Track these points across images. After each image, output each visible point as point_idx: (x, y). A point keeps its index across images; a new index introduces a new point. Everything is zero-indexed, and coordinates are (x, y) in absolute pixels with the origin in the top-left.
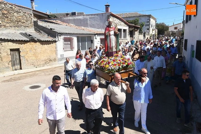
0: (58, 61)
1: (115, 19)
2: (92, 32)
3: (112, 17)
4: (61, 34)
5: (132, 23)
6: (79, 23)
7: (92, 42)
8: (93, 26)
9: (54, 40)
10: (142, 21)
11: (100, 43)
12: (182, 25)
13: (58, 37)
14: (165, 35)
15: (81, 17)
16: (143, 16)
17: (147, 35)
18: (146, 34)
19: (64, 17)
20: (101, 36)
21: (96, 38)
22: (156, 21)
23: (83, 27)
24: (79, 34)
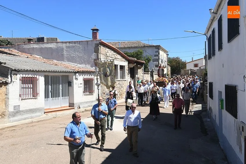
0: (9, 118)
1: (108, 49)
2: (70, 68)
3: (102, 47)
4: (17, 71)
5: (132, 56)
6: (49, 54)
7: (70, 84)
8: (71, 59)
9: (4, 80)
10: (148, 54)
11: (82, 85)
12: (204, 61)
13: (11, 77)
14: (181, 74)
15: (53, 46)
16: (149, 46)
17: (156, 74)
18: (154, 73)
19: (25, 44)
20: (85, 76)
21: (76, 79)
22: (168, 55)
23: (55, 61)
24: (49, 72)
